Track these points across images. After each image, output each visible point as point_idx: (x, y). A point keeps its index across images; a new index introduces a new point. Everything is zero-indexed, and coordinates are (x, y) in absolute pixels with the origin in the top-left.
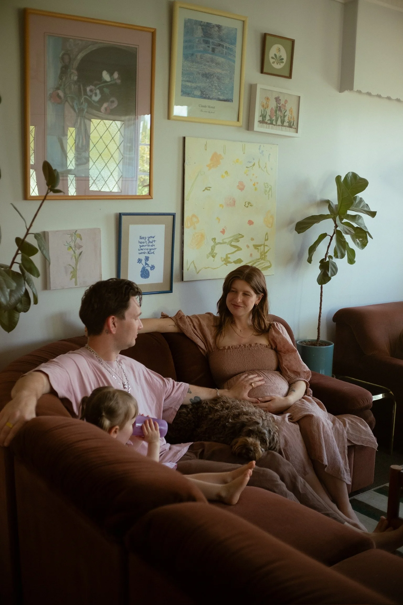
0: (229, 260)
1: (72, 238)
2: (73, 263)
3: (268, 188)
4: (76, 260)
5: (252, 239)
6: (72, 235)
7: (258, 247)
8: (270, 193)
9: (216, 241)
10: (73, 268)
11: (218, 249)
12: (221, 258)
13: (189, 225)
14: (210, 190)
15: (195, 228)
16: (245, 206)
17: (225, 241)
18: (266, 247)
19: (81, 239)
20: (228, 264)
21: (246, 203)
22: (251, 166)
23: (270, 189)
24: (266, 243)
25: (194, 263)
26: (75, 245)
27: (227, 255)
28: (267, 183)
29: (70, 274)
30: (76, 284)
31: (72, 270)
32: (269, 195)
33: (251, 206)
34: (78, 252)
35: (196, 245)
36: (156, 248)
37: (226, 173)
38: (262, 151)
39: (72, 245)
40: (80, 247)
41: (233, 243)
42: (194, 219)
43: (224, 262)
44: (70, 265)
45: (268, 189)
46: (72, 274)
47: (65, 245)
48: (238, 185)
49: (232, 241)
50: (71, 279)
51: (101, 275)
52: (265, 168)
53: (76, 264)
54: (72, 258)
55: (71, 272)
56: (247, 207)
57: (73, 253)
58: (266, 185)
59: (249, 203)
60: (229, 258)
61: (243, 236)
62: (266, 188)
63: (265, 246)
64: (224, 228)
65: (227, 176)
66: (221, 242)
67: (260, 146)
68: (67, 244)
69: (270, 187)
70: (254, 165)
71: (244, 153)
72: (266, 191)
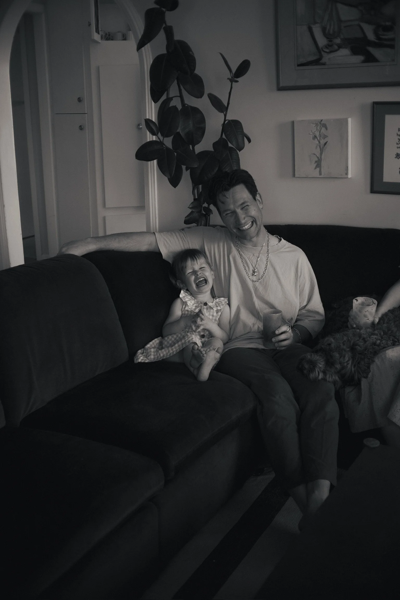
1: (317, 128)
2: (318, 152)
4: (320, 150)
6: (317, 125)
10: (318, 157)
19: (327, 129)
26: (320, 135)
29: (315, 163)
30: (320, 174)
31: (317, 159)
34: (323, 142)
39: (317, 134)
40: (325, 137)
44: (315, 154)
46: (316, 164)
47: (309, 134)
50: (315, 168)
51: (347, 167)
53: (321, 154)
54: (317, 147)
55: (316, 162)
57: (318, 142)
68: (312, 134)
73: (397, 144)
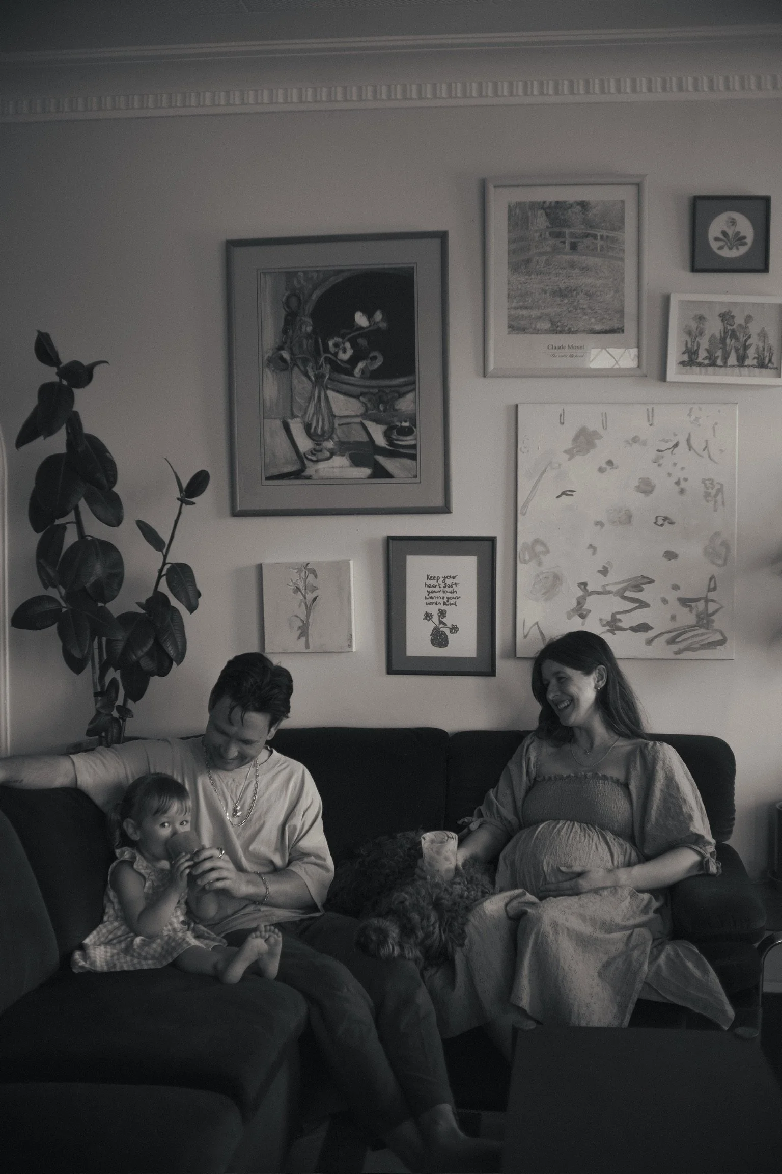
0: (620, 624)
1: (300, 575)
2: (302, 612)
3: (712, 488)
4: (307, 608)
5: (676, 587)
6: (300, 570)
7: (689, 604)
8: (719, 498)
9: (588, 588)
10: (303, 621)
11: (591, 603)
12: (601, 620)
13: (527, 558)
14: (572, 495)
15: (540, 564)
16: (655, 523)
17: (608, 588)
18: (710, 604)
19: (316, 577)
20: (616, 632)
21: (659, 518)
22: (670, 449)
23: (720, 491)
24: (711, 596)
25: (538, 626)
26: (306, 586)
27: (613, 615)
28: (709, 480)
29: (298, 630)
30: (307, 646)
31: (300, 624)
32: (716, 502)
33: (671, 523)
34: (310, 597)
35: (543, 594)
36: (460, 597)
37: (610, 463)
38: (697, 419)
39: (301, 586)
40: (314, 589)
41: (628, 594)
42: (539, 548)
43: (608, 628)
44: (297, 616)
45: (713, 492)
46: (300, 631)
47: (288, 585)
48: (637, 484)
49: (625, 589)
50: (299, 638)
51: (351, 635)
52: (704, 450)
53: (308, 616)
54: (300, 605)
55: (300, 628)
56: (662, 525)
57: (302, 597)
58: (707, 482)
59: (665, 519)
60: (620, 620)
61: (652, 581)
62: (707, 488)
63: (707, 601)
64: (606, 565)
65: (611, 469)
66: (600, 590)
67: (691, 409)
68: (292, 584)
69: (717, 486)
70: (676, 445)
71: (651, 425)
72: (707, 495)
73: (426, 598)
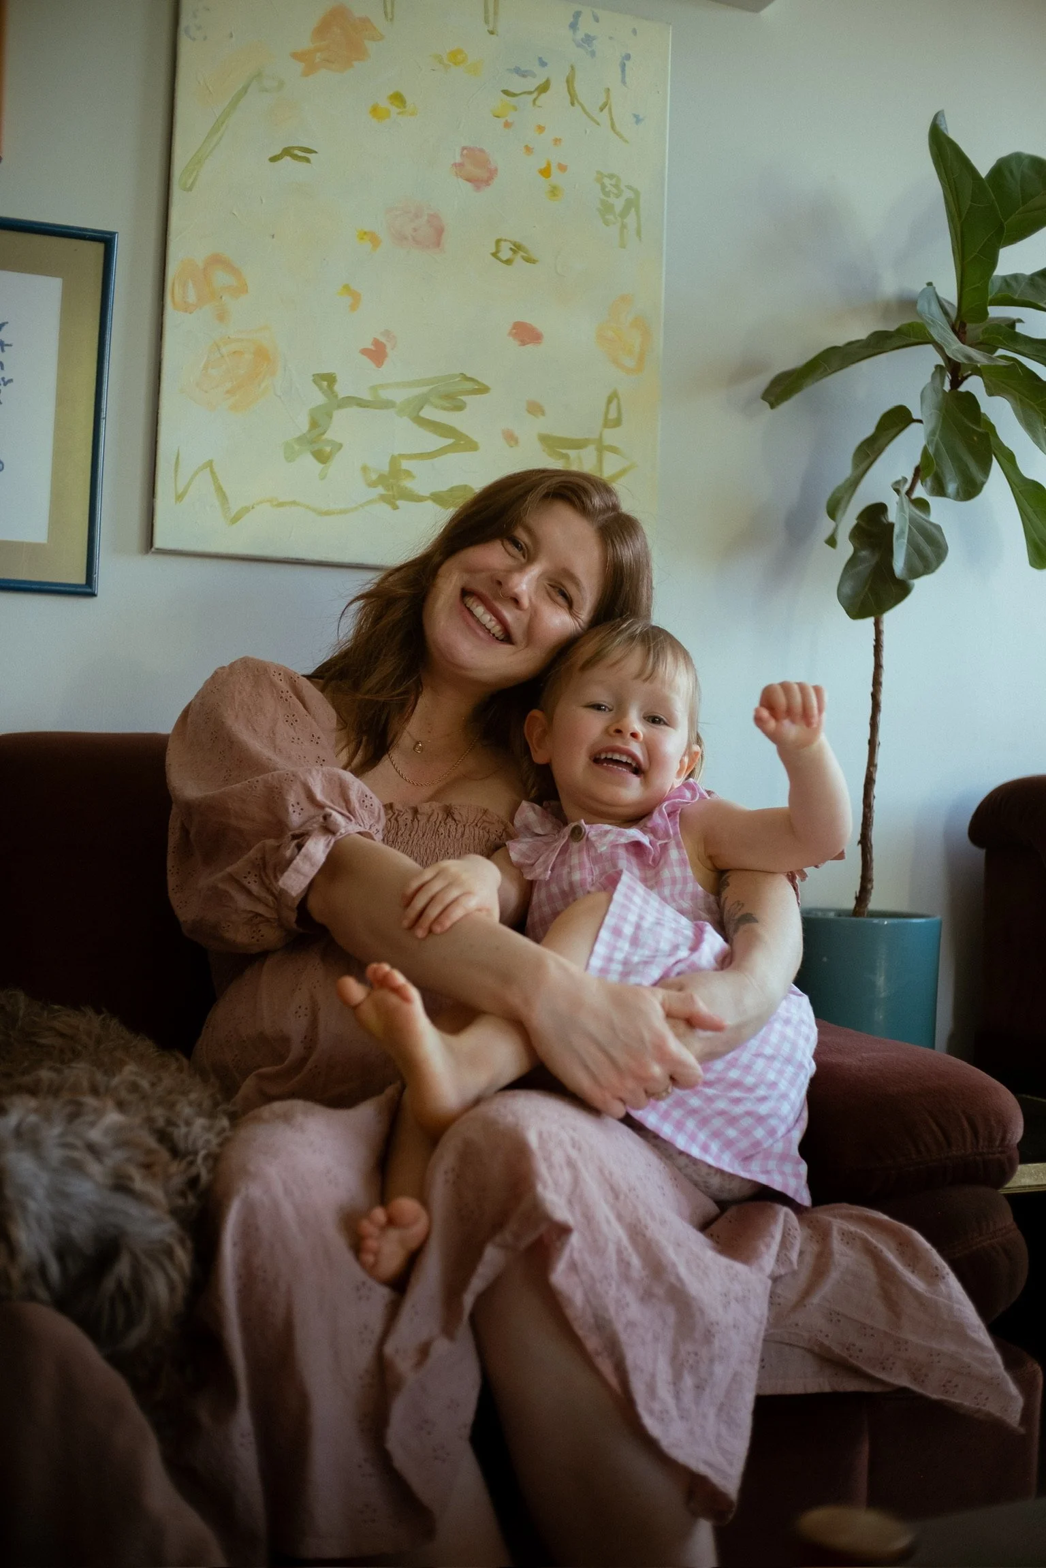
0: (407, 483)
3: (618, 196)
5: (535, 409)
7: (564, 451)
8: (631, 220)
9: (337, 388)
11: (343, 425)
12: (365, 469)
13: (192, 298)
14: (308, 160)
15: (222, 316)
16: (495, 255)
17: (385, 394)
18: (608, 456)
20: (399, 503)
21: (503, 243)
22: (530, 93)
23: (631, 204)
24: (611, 437)
25: (212, 472)
27: (394, 461)
28: (611, 176)
32: (624, 226)
33: (529, 260)
35: (228, 392)
36: (11, 381)
37: (398, 99)
38: (588, 39)
41: (428, 413)
42: (221, 278)
43: (381, 490)
45: (619, 204)
48: (458, 159)
49: (423, 401)
52: (602, 110)
56: (508, 262)
58: (607, 181)
59: (517, 248)
60: (409, 474)
61: (484, 390)
62: (607, 194)
63: (601, 448)
64: (382, 339)
65: (399, 114)
66: (367, 396)
67: (577, 15)
69: (628, 194)
70: (544, 88)
71: (492, 33)
72: (607, 208)
